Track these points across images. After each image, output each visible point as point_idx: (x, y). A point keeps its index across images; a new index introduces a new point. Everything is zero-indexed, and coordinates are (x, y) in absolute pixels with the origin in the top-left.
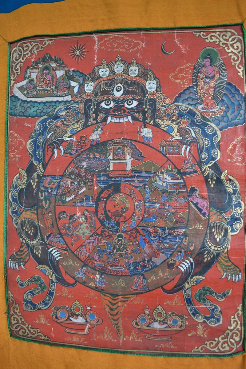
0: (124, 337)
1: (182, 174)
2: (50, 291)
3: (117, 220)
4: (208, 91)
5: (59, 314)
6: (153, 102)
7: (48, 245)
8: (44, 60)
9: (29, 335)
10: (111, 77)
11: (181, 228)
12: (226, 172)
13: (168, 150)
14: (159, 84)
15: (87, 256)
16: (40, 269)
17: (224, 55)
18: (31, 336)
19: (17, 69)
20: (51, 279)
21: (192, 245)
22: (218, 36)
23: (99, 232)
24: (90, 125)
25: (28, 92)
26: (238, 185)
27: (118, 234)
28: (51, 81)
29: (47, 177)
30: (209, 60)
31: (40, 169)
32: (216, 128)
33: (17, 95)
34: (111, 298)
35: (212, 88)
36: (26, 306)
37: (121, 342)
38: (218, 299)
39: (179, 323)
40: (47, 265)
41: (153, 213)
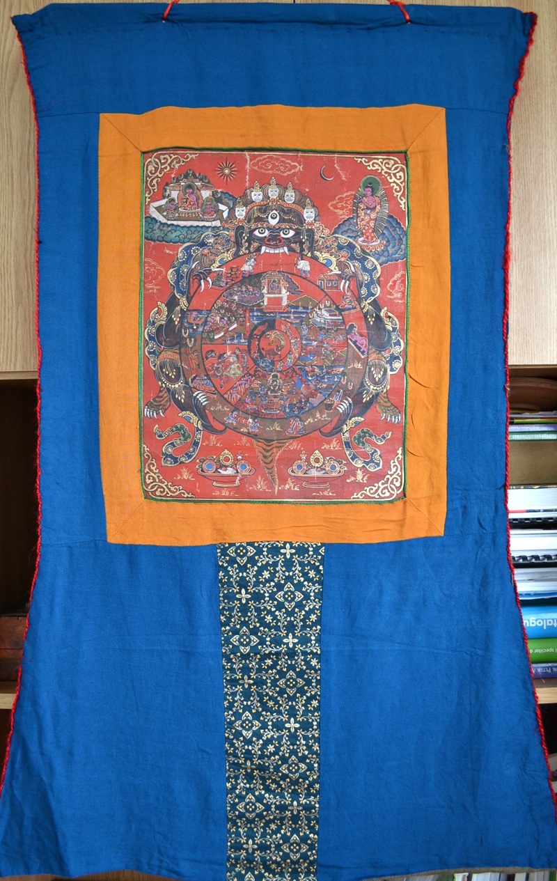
0: (279, 486)
1: (341, 311)
2: (195, 440)
3: (272, 359)
4: (368, 223)
5: (205, 466)
6: (311, 233)
7: (192, 389)
8: (186, 176)
9: (168, 494)
10: (265, 203)
11: (340, 366)
12: (386, 308)
13: (326, 285)
14: (317, 213)
15: (238, 399)
16: (183, 416)
17: (386, 185)
18: (171, 495)
19: (153, 184)
20: (197, 426)
21: (351, 385)
22: (380, 164)
23: (252, 372)
24: (242, 255)
25: (168, 213)
26: (398, 323)
27: (273, 374)
28: (196, 203)
29: (192, 312)
30: (370, 189)
31: (184, 303)
32: (376, 263)
33: (154, 215)
34: (265, 444)
35: (372, 220)
36: (165, 461)
37: (276, 491)
38: (378, 442)
39: (338, 469)
40: (191, 412)
41: (310, 352)
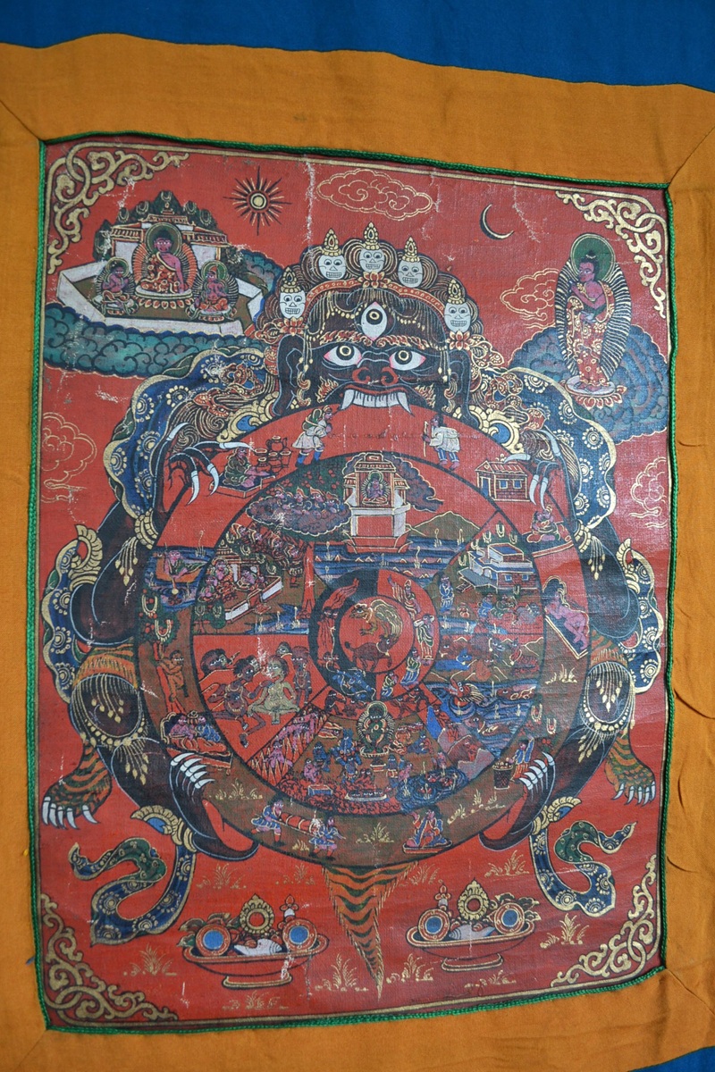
0: (387, 975)
2: (177, 877)
3: (369, 669)
4: (589, 342)
5: (202, 942)
6: (462, 363)
7: (168, 749)
8: (156, 208)
9: (109, 1014)
10: (353, 284)
11: (527, 681)
12: (628, 542)
14: (476, 314)
15: (285, 769)
16: (145, 819)
17: (625, 259)
18: (116, 1017)
19: (68, 223)
20: (180, 843)
21: (552, 724)
22: (611, 209)
23: (320, 703)
24: (296, 410)
25: (107, 299)
26: (652, 575)
27: (370, 705)
28: (180, 274)
29: (168, 552)
30: (591, 266)
31: (146, 530)
32: (606, 436)
33: (68, 303)
34: (351, 877)
35: (598, 336)
36: (99, 932)
37: (380, 988)
38: (607, 848)
39: (520, 920)
40: (166, 806)
41: (460, 648)
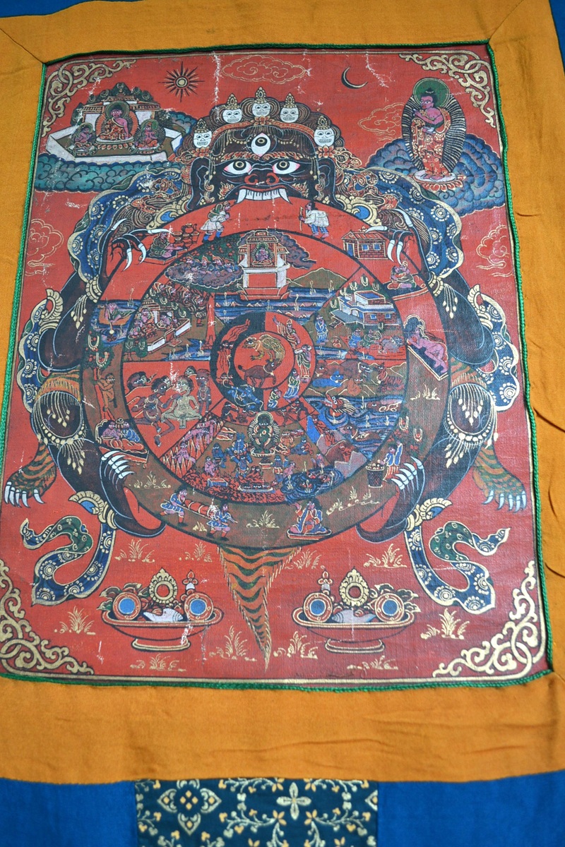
0: (274, 649)
1: (390, 294)
2: (100, 550)
3: (257, 386)
4: (431, 147)
5: (118, 606)
6: (328, 166)
7: (100, 447)
8: (113, 93)
9: (40, 665)
10: (246, 124)
11: (393, 397)
13: (360, 249)
14: (338, 134)
15: (190, 465)
16: (80, 502)
17: (458, 91)
18: (45, 668)
19: (57, 107)
20: (104, 521)
21: (418, 432)
22: (444, 61)
23: (218, 411)
24: (203, 206)
25: (77, 147)
26: (502, 313)
27: (259, 414)
28: (126, 129)
29: (108, 304)
30: (431, 98)
31: (93, 290)
32: (451, 211)
33: (53, 152)
34: (242, 557)
35: (439, 143)
36: (38, 593)
37: (267, 661)
38: (482, 550)
39: (400, 610)
40: (95, 492)
41: (334, 370)
